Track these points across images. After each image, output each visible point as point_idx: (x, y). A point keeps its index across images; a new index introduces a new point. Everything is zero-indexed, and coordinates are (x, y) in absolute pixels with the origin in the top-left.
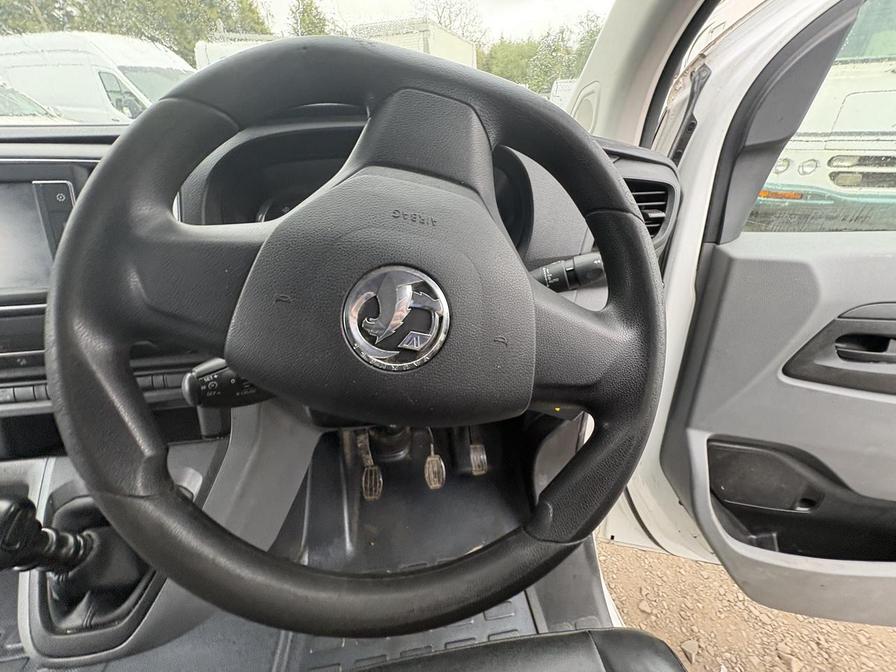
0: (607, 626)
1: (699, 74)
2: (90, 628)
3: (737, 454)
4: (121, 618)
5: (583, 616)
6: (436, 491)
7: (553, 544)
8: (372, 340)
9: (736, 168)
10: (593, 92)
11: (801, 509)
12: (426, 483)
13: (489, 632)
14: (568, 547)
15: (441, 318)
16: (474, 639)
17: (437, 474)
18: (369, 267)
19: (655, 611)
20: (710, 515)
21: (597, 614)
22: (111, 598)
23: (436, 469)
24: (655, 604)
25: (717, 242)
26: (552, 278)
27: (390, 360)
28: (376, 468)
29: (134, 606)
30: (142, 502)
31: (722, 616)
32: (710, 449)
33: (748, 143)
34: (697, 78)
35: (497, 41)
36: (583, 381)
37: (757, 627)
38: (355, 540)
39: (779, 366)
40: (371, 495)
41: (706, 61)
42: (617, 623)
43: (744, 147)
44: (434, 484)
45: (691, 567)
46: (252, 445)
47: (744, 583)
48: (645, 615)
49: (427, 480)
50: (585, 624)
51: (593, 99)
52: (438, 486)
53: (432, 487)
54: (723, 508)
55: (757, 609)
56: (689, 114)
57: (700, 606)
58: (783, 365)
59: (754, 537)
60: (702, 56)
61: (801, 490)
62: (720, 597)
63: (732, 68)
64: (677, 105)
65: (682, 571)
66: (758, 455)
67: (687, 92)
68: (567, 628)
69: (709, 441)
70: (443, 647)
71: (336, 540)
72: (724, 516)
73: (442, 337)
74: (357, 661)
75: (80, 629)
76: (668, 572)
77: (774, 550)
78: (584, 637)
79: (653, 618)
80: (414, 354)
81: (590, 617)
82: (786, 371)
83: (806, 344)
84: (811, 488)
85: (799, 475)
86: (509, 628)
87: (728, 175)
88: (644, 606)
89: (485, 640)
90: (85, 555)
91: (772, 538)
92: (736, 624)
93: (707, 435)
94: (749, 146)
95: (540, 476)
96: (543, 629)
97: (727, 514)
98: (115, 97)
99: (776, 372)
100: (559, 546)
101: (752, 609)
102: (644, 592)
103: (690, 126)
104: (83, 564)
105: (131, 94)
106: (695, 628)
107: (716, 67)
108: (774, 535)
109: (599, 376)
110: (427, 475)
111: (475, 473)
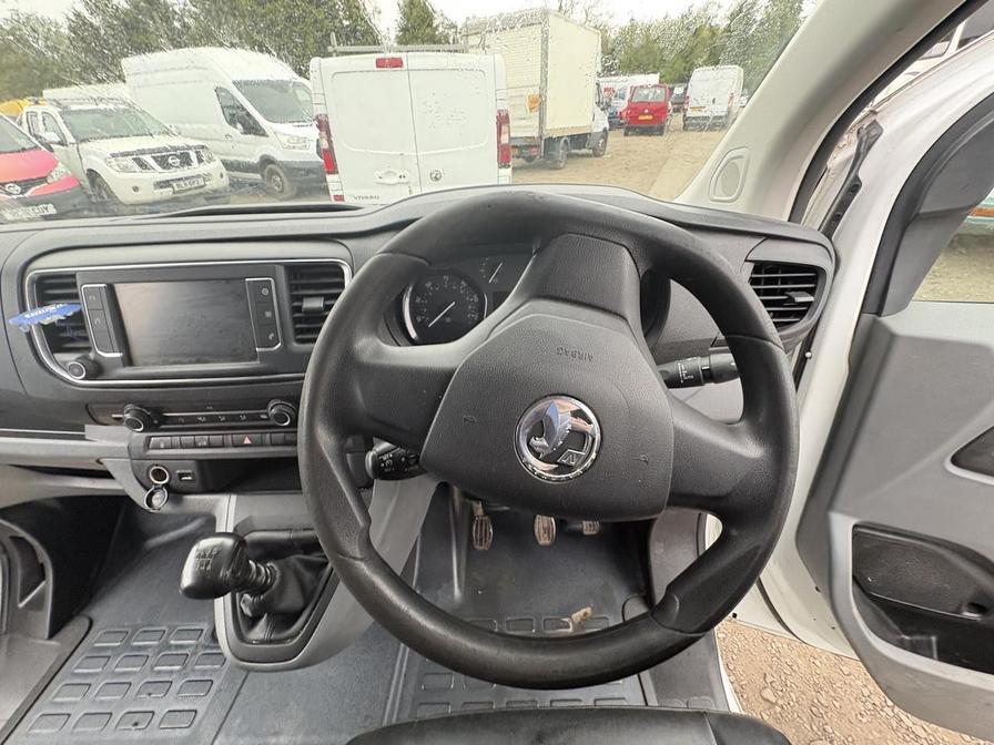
0: (722, 709)
1: (868, 133)
2: (271, 642)
3: (887, 545)
4: (293, 637)
5: (695, 695)
6: (544, 547)
7: (678, 633)
8: (537, 455)
9: (905, 237)
10: (741, 157)
11: (967, 614)
12: (535, 536)
13: (596, 696)
14: (692, 638)
15: (594, 440)
16: (580, 700)
17: (547, 530)
18: (537, 397)
19: (780, 702)
20: (851, 609)
21: (712, 695)
22: (285, 619)
23: (546, 525)
24: (780, 693)
25: (879, 313)
26: (687, 375)
27: (550, 472)
28: (486, 518)
29: (302, 629)
30: (358, 563)
31: (864, 720)
32: (855, 535)
33: (923, 210)
34: (865, 138)
35: (626, 23)
36: (714, 493)
37: (908, 739)
38: (463, 585)
39: (949, 453)
40: (481, 545)
41: (878, 118)
42: (735, 708)
43: (918, 214)
44: (544, 540)
45: (828, 659)
46: (391, 498)
47: (889, 687)
48: (768, 704)
49: (537, 534)
50: (697, 704)
51: (741, 164)
52: (548, 542)
53: (542, 542)
54: (869, 601)
55: (908, 720)
56: (852, 175)
57: (837, 704)
58: (953, 453)
59: (907, 638)
60: (873, 112)
61: (969, 593)
62: (863, 699)
63: (909, 128)
64: (840, 164)
65: (817, 662)
66: (915, 548)
67: (852, 150)
68: (679, 705)
69: (855, 526)
70: (548, 704)
71: (445, 586)
72: (868, 611)
73: (593, 456)
74: (465, 703)
75: (262, 642)
76: (800, 662)
77: (931, 657)
78: (699, 716)
79: (778, 709)
80: (570, 468)
81: (703, 697)
82: (955, 461)
83: (982, 435)
84: (981, 592)
85: (967, 576)
86: (616, 695)
87: (896, 243)
88: (768, 694)
89: (591, 703)
90: (272, 583)
91: (930, 643)
92: (880, 732)
93: (854, 521)
94: (924, 214)
95: (657, 543)
96: (653, 702)
97: (873, 609)
98: (228, 111)
99: (942, 460)
100: (684, 635)
101: (903, 717)
102: (769, 679)
103: (853, 187)
104: (270, 591)
105: (243, 109)
106: (828, 728)
107: (890, 124)
108: (934, 639)
109: (729, 489)
110: (536, 531)
111: (586, 533)
